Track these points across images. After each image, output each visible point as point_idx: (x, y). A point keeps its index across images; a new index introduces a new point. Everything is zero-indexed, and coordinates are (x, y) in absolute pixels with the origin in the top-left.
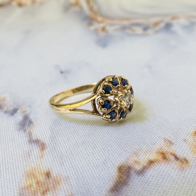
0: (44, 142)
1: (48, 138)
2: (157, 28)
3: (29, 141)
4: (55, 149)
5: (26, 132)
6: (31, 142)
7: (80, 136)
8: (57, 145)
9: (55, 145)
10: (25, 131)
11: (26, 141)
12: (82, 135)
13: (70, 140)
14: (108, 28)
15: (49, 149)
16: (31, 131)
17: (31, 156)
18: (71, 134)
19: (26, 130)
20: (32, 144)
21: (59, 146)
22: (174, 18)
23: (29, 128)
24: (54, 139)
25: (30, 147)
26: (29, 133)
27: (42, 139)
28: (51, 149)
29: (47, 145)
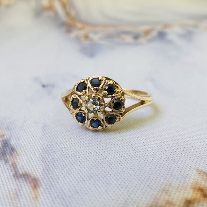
0: (36, 176)
1: (40, 171)
2: (149, 37)
3: (14, 176)
4: (53, 187)
5: (9, 162)
6: (17, 177)
7: (85, 168)
8: (55, 180)
9: (51, 180)
10: (6, 162)
11: (10, 176)
12: (86, 166)
13: (72, 173)
14: (91, 36)
15: (44, 186)
16: (14, 161)
17: (20, 197)
18: (71, 165)
19: (7, 160)
20: (19, 180)
21: (58, 182)
22: (166, 26)
23: (11, 158)
24: (48, 172)
25: (17, 184)
26: (13, 165)
27: (32, 172)
28: (48, 187)
29: (41, 181)
